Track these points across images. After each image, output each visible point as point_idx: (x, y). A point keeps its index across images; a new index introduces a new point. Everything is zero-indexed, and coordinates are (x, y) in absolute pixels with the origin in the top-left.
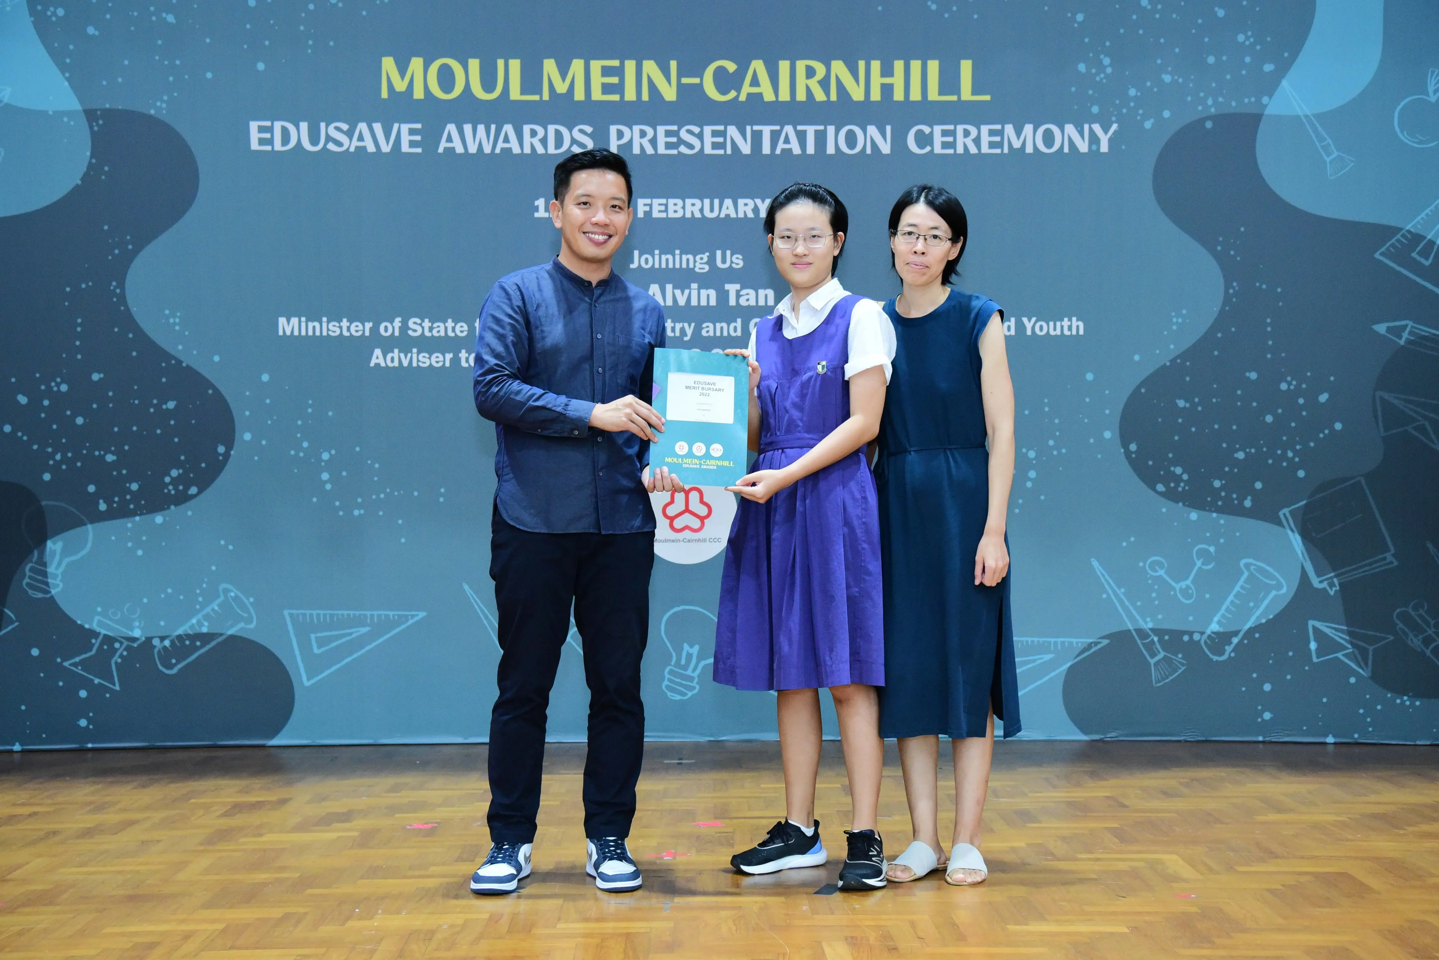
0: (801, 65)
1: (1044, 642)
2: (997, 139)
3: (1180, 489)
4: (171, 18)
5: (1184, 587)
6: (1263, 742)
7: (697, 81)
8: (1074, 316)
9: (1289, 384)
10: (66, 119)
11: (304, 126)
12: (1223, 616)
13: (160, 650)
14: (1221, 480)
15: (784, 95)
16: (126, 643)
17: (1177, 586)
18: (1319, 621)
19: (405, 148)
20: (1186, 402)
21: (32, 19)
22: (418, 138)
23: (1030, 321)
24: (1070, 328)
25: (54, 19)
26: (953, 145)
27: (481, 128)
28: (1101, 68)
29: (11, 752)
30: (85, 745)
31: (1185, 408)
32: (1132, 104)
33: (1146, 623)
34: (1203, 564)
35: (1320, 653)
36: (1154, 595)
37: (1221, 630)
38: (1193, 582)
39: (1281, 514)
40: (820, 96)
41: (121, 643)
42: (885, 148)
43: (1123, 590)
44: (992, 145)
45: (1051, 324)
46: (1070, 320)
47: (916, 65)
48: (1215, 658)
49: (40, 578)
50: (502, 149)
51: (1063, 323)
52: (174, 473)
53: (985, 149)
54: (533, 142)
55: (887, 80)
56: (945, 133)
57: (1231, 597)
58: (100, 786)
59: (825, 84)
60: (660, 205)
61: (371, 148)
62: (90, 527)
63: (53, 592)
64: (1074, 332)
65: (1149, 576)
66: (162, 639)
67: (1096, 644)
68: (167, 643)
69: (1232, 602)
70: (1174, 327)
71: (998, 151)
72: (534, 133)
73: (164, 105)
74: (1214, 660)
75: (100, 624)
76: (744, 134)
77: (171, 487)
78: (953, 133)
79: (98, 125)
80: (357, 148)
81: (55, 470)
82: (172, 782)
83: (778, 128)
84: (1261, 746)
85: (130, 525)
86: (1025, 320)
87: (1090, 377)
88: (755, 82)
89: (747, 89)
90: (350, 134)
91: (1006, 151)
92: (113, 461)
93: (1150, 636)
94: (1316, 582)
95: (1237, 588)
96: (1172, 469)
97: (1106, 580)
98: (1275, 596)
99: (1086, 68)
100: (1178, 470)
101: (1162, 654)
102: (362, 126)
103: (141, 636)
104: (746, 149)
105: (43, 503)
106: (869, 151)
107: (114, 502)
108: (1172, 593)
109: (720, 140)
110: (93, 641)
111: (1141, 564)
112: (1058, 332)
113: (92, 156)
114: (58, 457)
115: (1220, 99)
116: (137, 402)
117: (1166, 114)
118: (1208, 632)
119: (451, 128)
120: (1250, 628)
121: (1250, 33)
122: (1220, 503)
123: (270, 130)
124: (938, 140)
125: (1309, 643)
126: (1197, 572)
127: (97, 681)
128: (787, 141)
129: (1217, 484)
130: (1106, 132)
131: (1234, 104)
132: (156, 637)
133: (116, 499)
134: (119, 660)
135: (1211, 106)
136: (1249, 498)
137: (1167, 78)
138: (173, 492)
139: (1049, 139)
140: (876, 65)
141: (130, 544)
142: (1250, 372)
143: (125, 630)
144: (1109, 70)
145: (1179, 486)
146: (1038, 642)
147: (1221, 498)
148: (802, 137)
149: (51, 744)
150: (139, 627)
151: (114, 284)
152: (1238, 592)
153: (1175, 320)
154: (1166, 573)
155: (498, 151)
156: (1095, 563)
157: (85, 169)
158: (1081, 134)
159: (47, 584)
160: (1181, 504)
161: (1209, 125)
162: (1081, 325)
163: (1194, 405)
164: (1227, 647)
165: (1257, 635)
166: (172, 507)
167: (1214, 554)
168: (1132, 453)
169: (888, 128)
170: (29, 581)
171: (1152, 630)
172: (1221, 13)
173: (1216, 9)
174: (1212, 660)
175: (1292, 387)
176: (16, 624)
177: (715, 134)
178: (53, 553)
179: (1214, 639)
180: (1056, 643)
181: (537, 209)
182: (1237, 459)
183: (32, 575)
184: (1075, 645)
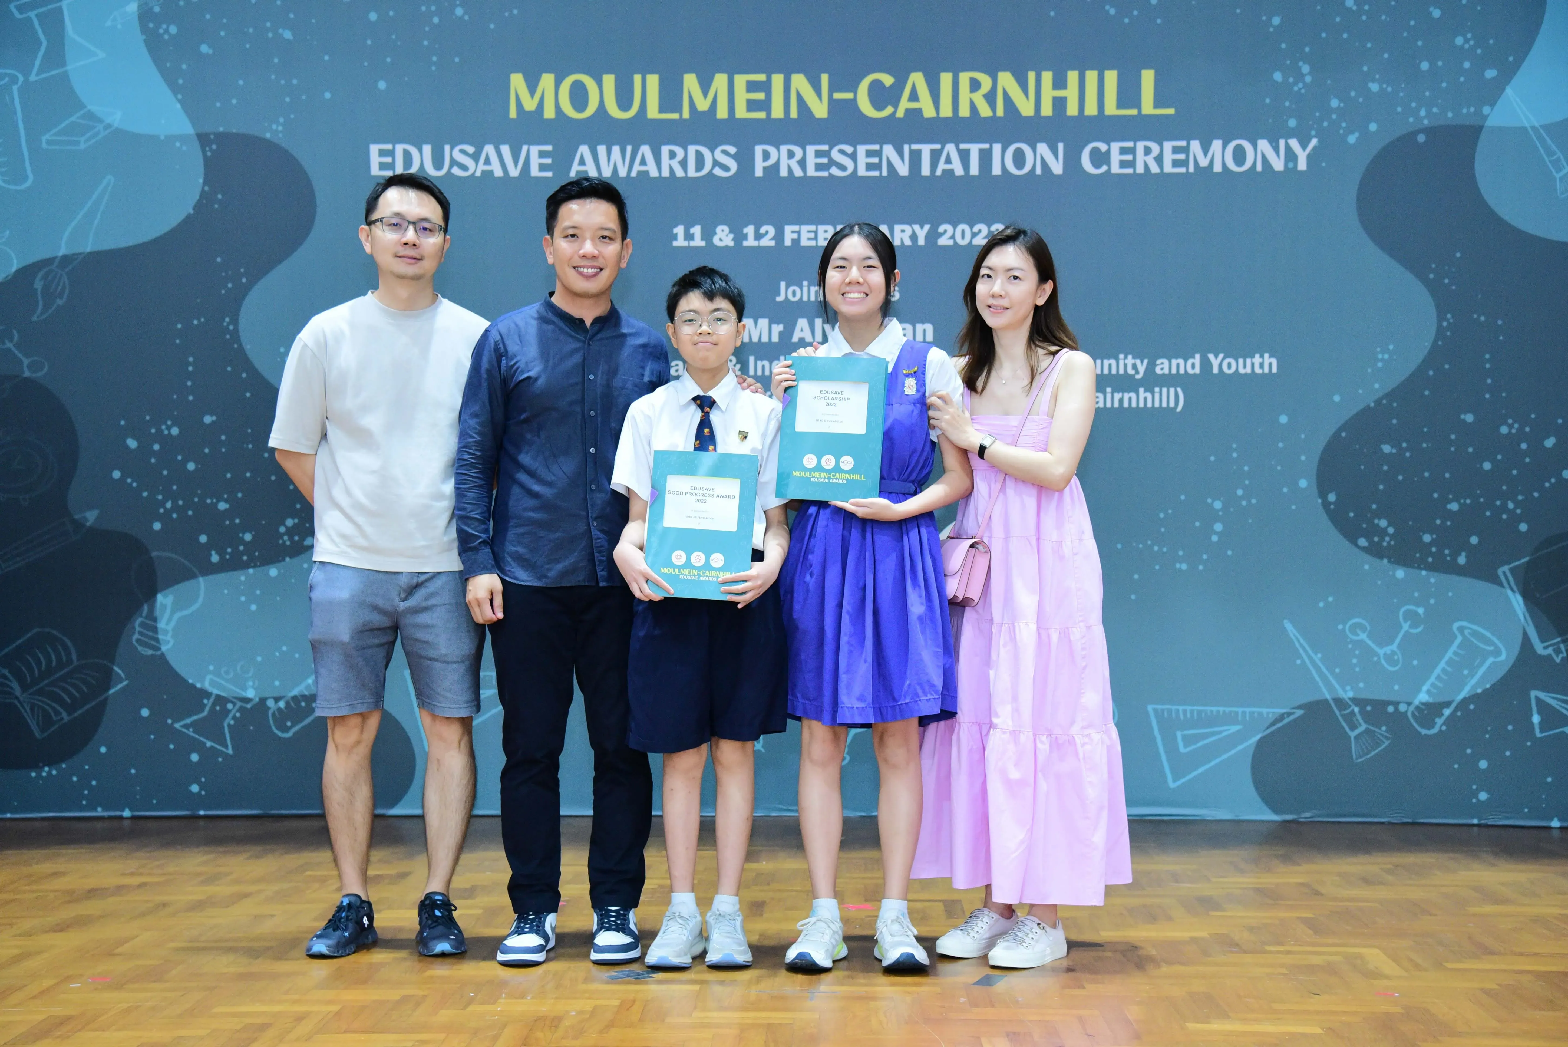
0: (965, 77)
1: (1230, 712)
2: (1182, 156)
3: (1385, 544)
4: (288, 35)
5: (1389, 652)
6: (1478, 825)
7: (849, 96)
8: (1266, 352)
9: (1511, 427)
10: (178, 144)
11: (427, 149)
12: (1433, 685)
13: (274, 712)
14: (1431, 534)
15: (946, 111)
16: (239, 704)
17: (1381, 652)
18: (1543, 691)
19: (535, 172)
20: (1392, 447)
21: (144, 37)
22: (548, 161)
23: (1216, 357)
24: (1262, 366)
25: (166, 37)
26: (1132, 164)
27: (616, 149)
28: (1300, 77)
29: (121, 818)
30: (197, 813)
31: (1391, 454)
32: (1334, 117)
33: (1345, 691)
34: (1411, 627)
35: (1543, 727)
36: (1355, 661)
37: (1431, 700)
38: (1399, 647)
39: (1500, 572)
40: (985, 111)
41: (234, 704)
42: (1057, 168)
43: (1319, 655)
44: (1176, 163)
45: (1241, 361)
46: (1262, 356)
47: (1092, 76)
48: (1424, 731)
49: (151, 634)
50: (639, 172)
51: (1254, 360)
52: (290, 522)
53: (1168, 168)
54: (672, 165)
55: (1060, 93)
56: (1123, 151)
57: (1442, 664)
58: (211, 856)
59: (990, 98)
60: (809, 232)
61: (498, 173)
62: (201, 579)
63: (164, 648)
64: (1266, 370)
65: (1348, 640)
66: (277, 700)
67: (1289, 714)
68: (282, 704)
69: (1444, 670)
70: (1380, 364)
71: (1183, 170)
72: (672, 155)
73: (280, 128)
74: (1423, 733)
75: (212, 683)
76: (901, 154)
77: (286, 538)
78: (1132, 151)
79: (211, 149)
80: (483, 172)
81: (165, 518)
82: (286, 853)
83: (938, 146)
84: (1475, 829)
85: (243, 578)
86: (1211, 357)
87: (1283, 419)
88: (914, 97)
89: (905, 104)
90: (475, 157)
91: (1191, 169)
92: (226, 510)
93: (1350, 706)
94: (1539, 648)
95: (1449, 654)
96: (1376, 521)
97: (1301, 645)
98: (1493, 663)
99: (1283, 77)
100: (1383, 523)
101: (1363, 727)
102: (489, 149)
103: (255, 696)
104: (903, 170)
105: (154, 554)
106: (1038, 171)
107: (227, 553)
108: (1375, 659)
109: (875, 160)
110: (205, 701)
111: (1340, 627)
112: (1248, 370)
113: (205, 183)
114: (169, 505)
115: (1435, 110)
116: (250, 446)
117: (1373, 127)
118: (1416, 702)
119: (584, 150)
120: (1464, 699)
121: (1469, 36)
122: (1430, 560)
123: (391, 153)
124: (1116, 157)
125: (1532, 715)
126: (1404, 636)
127: (209, 744)
128: (948, 161)
129: (1427, 538)
130: (1304, 146)
131: (1450, 115)
132: (269, 698)
133: (229, 550)
134: (232, 722)
135: (1424, 117)
136: (1464, 554)
137: (1374, 87)
138: (288, 543)
139: (1239, 156)
140: (1047, 77)
141: (243, 599)
142: (1465, 414)
143: (238, 690)
144: (1308, 79)
145: (1383, 540)
146: (1224, 712)
147: (1431, 554)
148: (965, 156)
149: (162, 810)
150: (252, 687)
151: (227, 320)
152: (1450, 658)
153: (1380, 356)
154: (1368, 637)
155: (634, 174)
156: (1288, 626)
157: (198, 198)
158: (1276, 150)
159: (157, 640)
160: (1385, 561)
161: (1421, 138)
162: (1274, 361)
163: (1401, 451)
164: (1437, 720)
165: (1472, 707)
166: (288, 559)
167: (1422, 616)
168: (1331, 503)
169: (1061, 146)
170: (139, 637)
171: (1353, 700)
172: (1436, 13)
173: (1431, 9)
174: (1420, 733)
175: (1514, 431)
176: (125, 683)
177: (869, 154)
178: (164, 607)
179: (1423, 710)
180: (1244, 713)
181: (675, 237)
182: (1450, 511)
183: (143, 630)
184: (1265, 716)
